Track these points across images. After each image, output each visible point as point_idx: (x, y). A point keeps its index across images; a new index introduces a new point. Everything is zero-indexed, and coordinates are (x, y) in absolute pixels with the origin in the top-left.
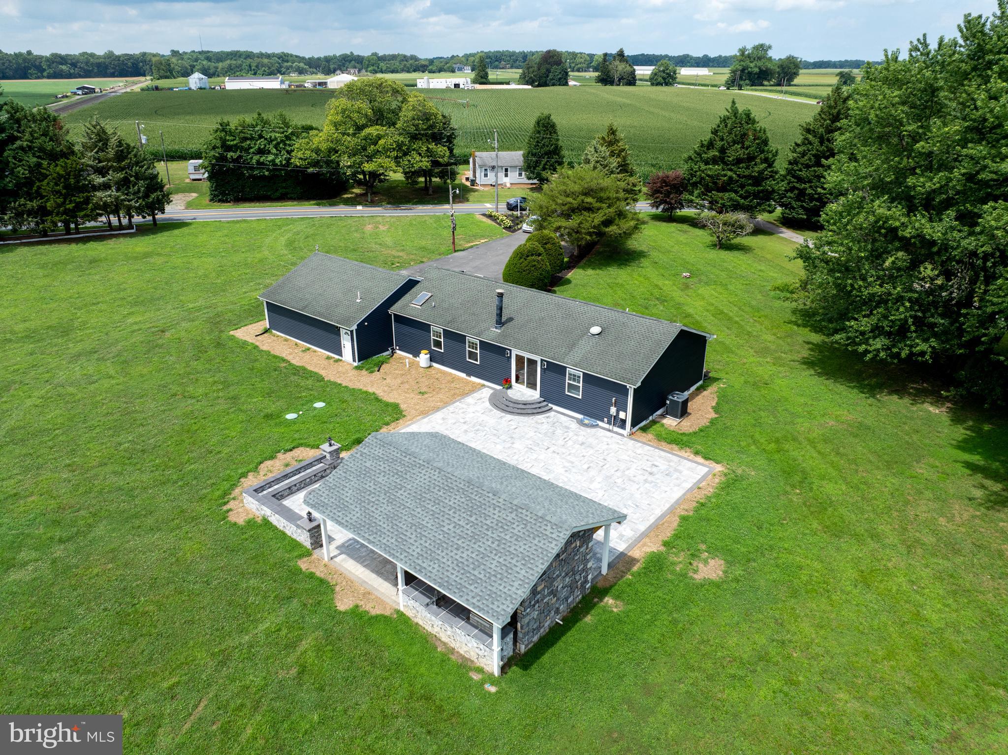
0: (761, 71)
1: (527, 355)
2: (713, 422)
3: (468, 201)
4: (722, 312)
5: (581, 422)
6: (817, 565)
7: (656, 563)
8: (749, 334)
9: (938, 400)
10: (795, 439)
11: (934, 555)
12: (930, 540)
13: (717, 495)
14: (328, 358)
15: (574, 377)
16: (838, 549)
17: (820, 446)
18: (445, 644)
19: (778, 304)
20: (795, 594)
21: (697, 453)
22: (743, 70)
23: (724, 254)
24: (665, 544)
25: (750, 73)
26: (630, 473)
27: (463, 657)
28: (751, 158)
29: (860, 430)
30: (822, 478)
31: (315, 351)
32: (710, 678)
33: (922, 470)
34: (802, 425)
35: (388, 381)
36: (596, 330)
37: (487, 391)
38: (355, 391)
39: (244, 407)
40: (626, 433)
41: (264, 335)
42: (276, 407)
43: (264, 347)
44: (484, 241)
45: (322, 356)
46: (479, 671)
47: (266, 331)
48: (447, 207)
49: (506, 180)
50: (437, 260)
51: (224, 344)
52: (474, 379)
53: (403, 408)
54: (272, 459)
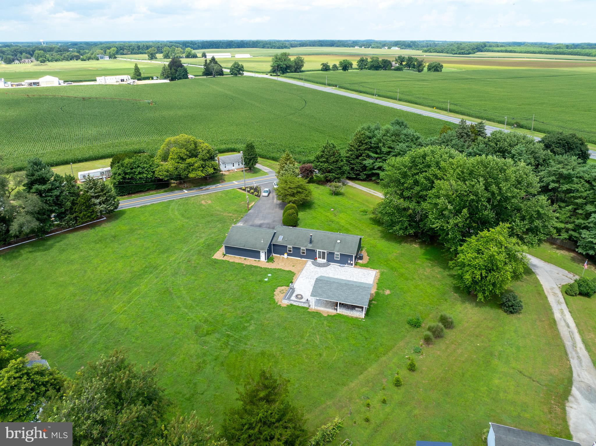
1: (322, 251)
2: (369, 259)
3: (225, 181)
4: (351, 224)
5: (340, 266)
6: (406, 287)
7: (377, 294)
8: (363, 230)
9: (416, 243)
10: (389, 260)
11: (426, 280)
12: (424, 277)
13: (381, 277)
14: (255, 260)
15: (337, 255)
16: (409, 283)
17: (395, 261)
18: (350, 316)
19: (364, 217)
20: (404, 293)
21: (371, 268)
23: (338, 198)
24: (377, 289)
26: (360, 276)
27: (355, 317)
28: (337, 161)
29: (402, 255)
30: (399, 268)
31: (248, 259)
32: (398, 310)
33: (418, 262)
34: (390, 256)
35: (280, 264)
36: (339, 241)
37: (310, 262)
38: (275, 269)
39: (250, 280)
40: (353, 266)
41: (225, 257)
42: (259, 278)
43: (231, 261)
44: (253, 203)
45: (252, 260)
46: (360, 318)
47: (225, 255)
48: (221, 186)
49: (233, 168)
50: (246, 215)
51: (216, 262)
52: (303, 259)
53: (293, 271)
54: (275, 291)
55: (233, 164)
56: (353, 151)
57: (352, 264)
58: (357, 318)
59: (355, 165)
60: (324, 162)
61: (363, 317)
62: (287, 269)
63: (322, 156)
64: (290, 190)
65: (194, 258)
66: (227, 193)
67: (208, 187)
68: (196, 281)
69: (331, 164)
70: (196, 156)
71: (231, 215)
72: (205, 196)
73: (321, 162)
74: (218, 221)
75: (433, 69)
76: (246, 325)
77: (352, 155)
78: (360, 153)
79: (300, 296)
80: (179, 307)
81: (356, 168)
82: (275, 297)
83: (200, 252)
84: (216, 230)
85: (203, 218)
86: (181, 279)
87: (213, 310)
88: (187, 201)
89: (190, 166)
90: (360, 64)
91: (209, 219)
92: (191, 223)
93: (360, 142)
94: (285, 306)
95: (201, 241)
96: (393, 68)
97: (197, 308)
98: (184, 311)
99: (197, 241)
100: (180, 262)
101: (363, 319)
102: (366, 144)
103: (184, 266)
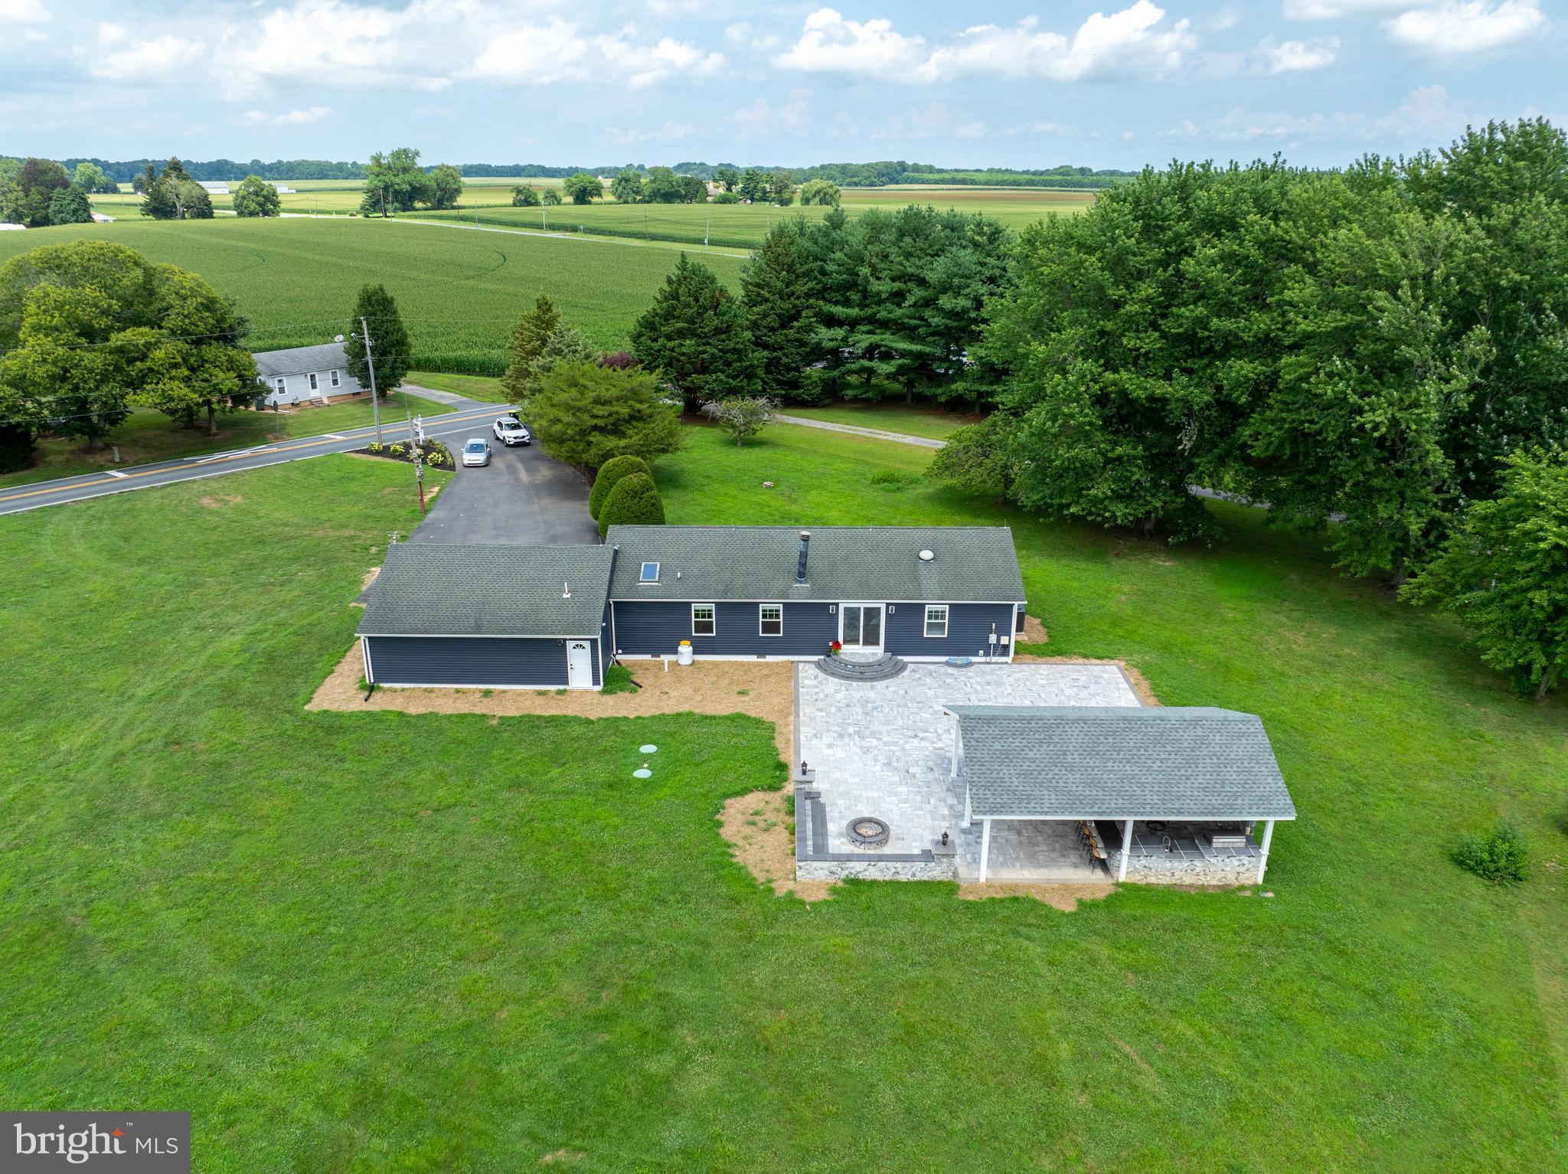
0: (414, 188)
1: (862, 604)
2: (1044, 626)
3: (288, 435)
5: (947, 664)
10: (1124, 620)
14: (541, 693)
15: (936, 614)
17: (1148, 619)
18: (1191, 886)
19: (899, 495)
21: (1086, 657)
22: (386, 188)
23: (761, 453)
25: (397, 193)
27: (1219, 887)
29: (1150, 596)
30: (1189, 644)
31: (504, 692)
33: (1230, 614)
34: (1109, 606)
35: (673, 694)
36: (926, 554)
37: (807, 667)
38: (662, 718)
39: (555, 787)
40: (1009, 659)
41: (377, 696)
42: (599, 771)
43: (413, 710)
44: (437, 489)
45: (526, 693)
46: (1242, 888)
47: (372, 689)
48: (275, 449)
49: (314, 394)
50: (420, 529)
51: (332, 725)
52: (770, 659)
53: (753, 714)
54: (720, 825)
55: (313, 377)
56: (767, 300)
57: (1006, 647)
58: (1226, 890)
59: (782, 349)
60: (681, 334)
61: (1260, 881)
62: (721, 709)
63: (668, 316)
64: (599, 410)
65: (204, 722)
66: (309, 468)
67: (218, 456)
68: (241, 843)
69: (704, 339)
70: (155, 324)
71: (347, 533)
72: (212, 484)
73: (669, 338)
74: (294, 559)
75: (817, 199)
76: (652, 1067)
77: (765, 316)
78: (795, 306)
79: (868, 830)
80: (144, 1032)
81: (784, 360)
82: (740, 857)
83: (228, 694)
84: (297, 592)
85: (217, 555)
86: (138, 845)
87: (395, 1003)
88: (127, 505)
89: (131, 361)
90: (620, 189)
91: (253, 555)
92: (159, 577)
93: (790, 269)
94: (822, 895)
95: (225, 644)
96: (709, 199)
97: (284, 1014)
98: (188, 1053)
99: (204, 646)
100: (121, 755)
101: (1256, 887)
102: (807, 274)
103: (148, 770)
